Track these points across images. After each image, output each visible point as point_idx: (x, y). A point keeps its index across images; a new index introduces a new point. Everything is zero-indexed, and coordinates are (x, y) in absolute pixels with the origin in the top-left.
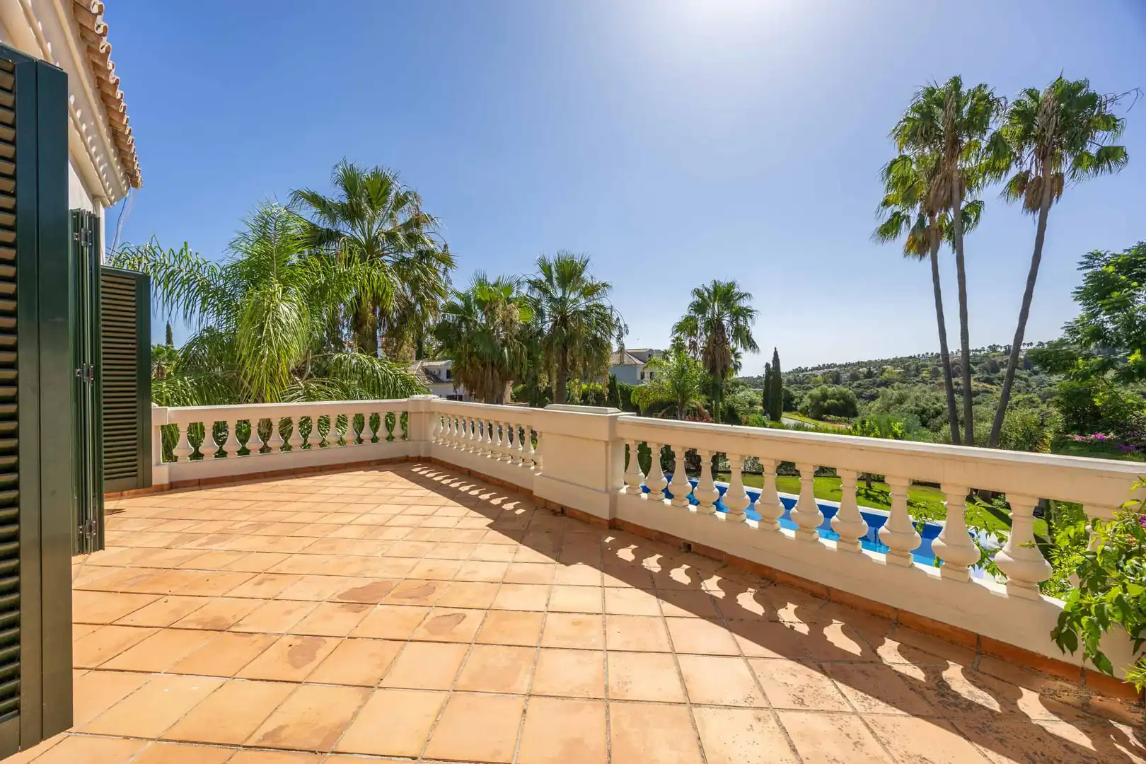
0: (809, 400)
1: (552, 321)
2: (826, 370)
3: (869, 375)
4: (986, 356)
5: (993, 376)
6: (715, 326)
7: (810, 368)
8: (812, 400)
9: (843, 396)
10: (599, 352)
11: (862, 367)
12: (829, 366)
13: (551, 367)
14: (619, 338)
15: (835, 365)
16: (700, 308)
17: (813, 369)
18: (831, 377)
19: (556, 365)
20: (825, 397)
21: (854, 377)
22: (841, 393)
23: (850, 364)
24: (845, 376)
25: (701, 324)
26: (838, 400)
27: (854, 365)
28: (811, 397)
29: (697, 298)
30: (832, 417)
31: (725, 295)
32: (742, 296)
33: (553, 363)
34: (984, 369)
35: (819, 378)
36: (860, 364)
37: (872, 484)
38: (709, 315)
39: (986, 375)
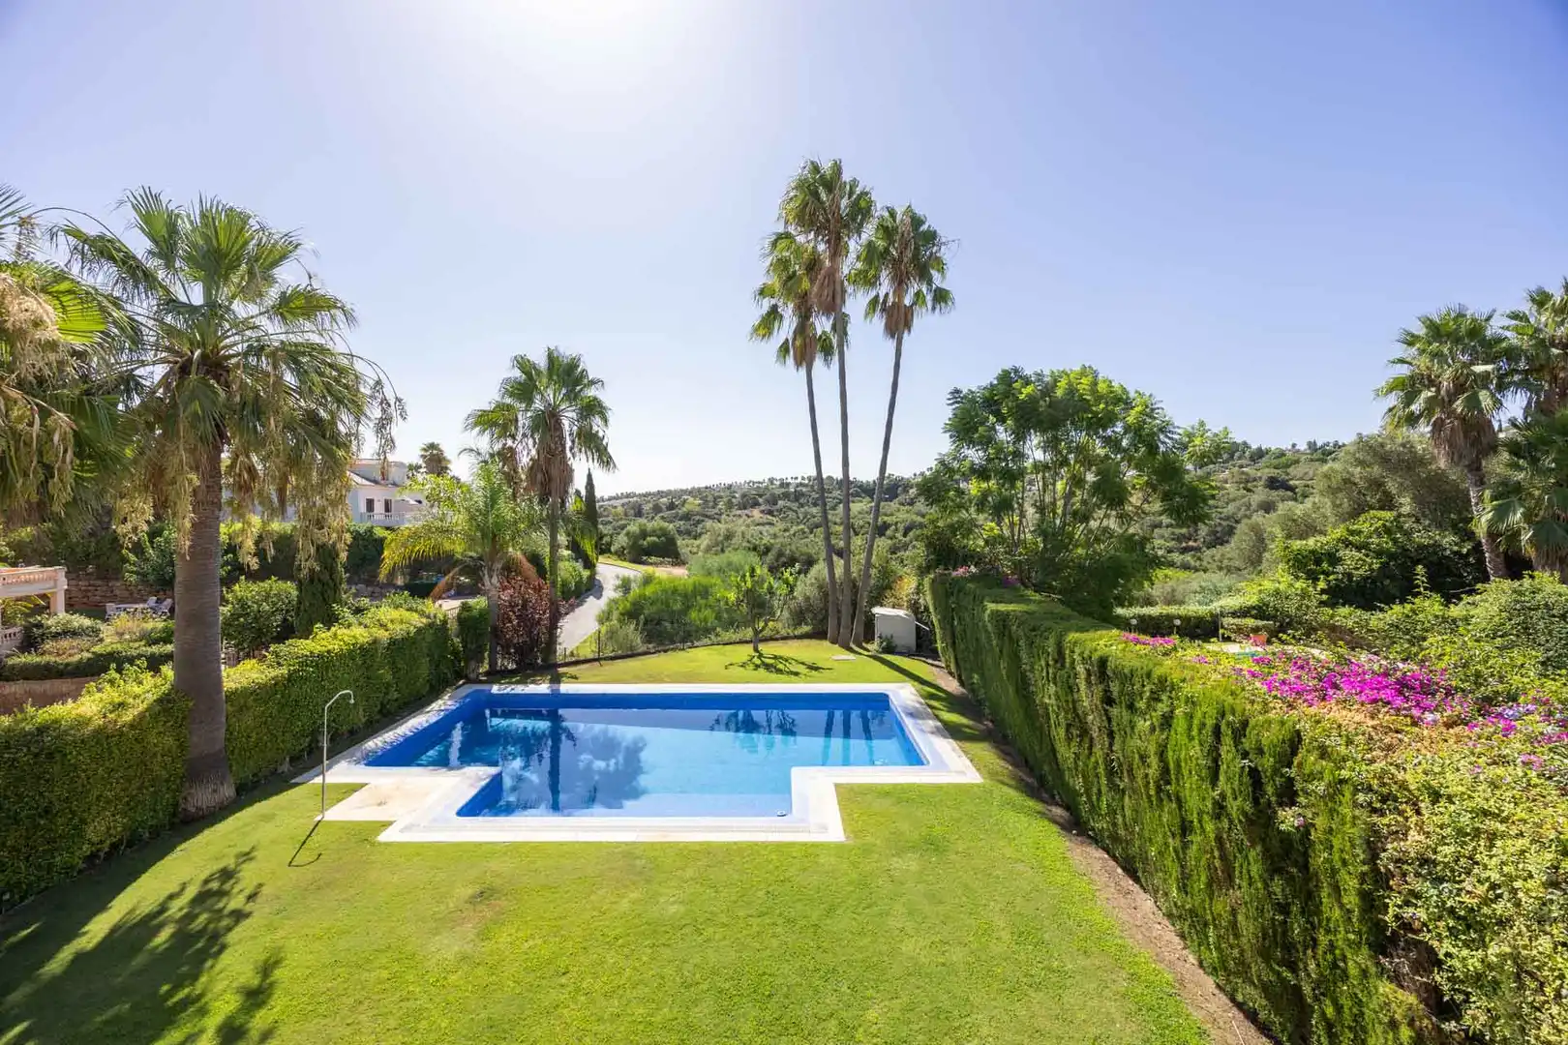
0: (626, 538)
1: (163, 361)
2: (626, 500)
3: (671, 506)
4: (766, 488)
5: (774, 508)
6: (547, 424)
7: (606, 497)
8: (629, 539)
9: (664, 533)
10: (328, 454)
11: (662, 497)
12: (628, 496)
13: (173, 482)
14: (382, 425)
15: (635, 495)
16: (524, 389)
17: (610, 499)
18: (633, 508)
19: (193, 476)
20: (644, 534)
21: (657, 509)
22: (661, 529)
23: (650, 494)
24: (647, 507)
25: (524, 420)
26: (659, 537)
27: (654, 494)
28: (628, 534)
29: (517, 373)
30: (653, 559)
31: (568, 374)
32: (592, 383)
33: (180, 471)
34: (767, 501)
35: (620, 509)
36: (660, 494)
37: (761, 647)
38: (538, 405)
39: (768, 507)
